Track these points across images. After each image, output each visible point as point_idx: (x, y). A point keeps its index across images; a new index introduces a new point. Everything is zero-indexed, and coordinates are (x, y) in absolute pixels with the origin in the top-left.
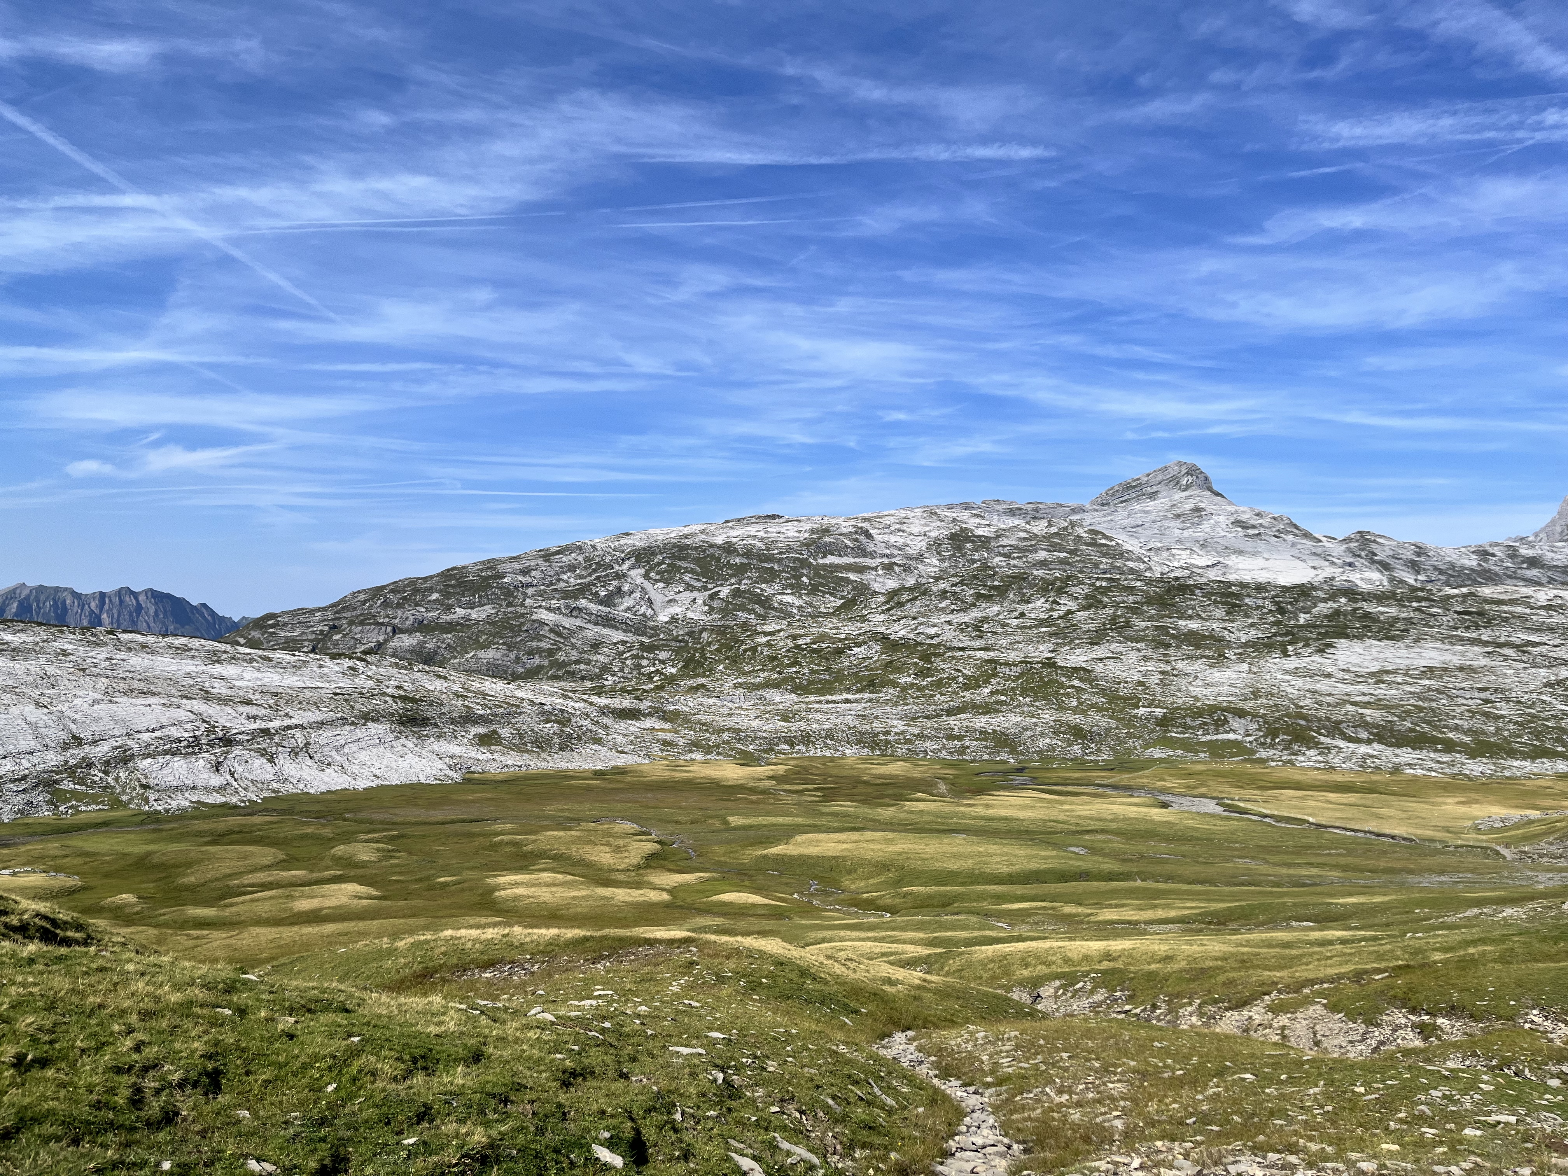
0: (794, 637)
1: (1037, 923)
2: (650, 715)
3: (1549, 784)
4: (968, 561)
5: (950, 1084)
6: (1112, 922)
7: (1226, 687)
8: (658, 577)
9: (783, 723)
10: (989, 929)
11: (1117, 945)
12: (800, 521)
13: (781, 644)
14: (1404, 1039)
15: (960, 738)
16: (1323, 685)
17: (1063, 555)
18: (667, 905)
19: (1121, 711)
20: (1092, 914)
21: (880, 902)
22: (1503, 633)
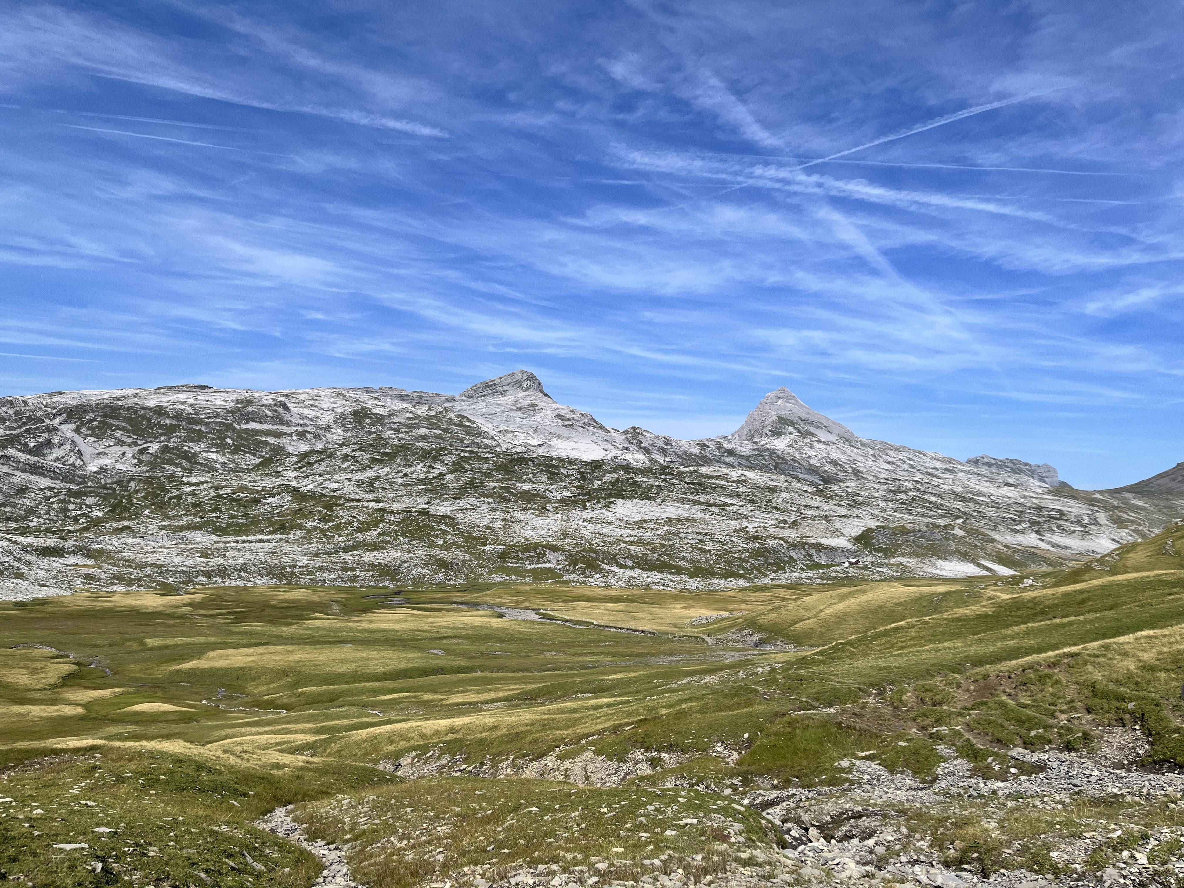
0: (216, 488)
1: (402, 709)
2: (74, 553)
3: (734, 594)
4: (366, 432)
5: (316, 845)
6: (458, 704)
7: (546, 531)
8: (89, 432)
9: (202, 559)
10: (366, 717)
11: (459, 721)
12: (227, 392)
13: (205, 493)
14: (641, 769)
15: (352, 569)
16: (607, 530)
17: (438, 432)
18: (81, 718)
19: (474, 548)
20: (443, 699)
21: (279, 702)
22: (712, 497)
